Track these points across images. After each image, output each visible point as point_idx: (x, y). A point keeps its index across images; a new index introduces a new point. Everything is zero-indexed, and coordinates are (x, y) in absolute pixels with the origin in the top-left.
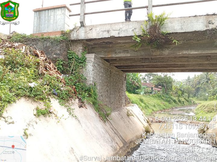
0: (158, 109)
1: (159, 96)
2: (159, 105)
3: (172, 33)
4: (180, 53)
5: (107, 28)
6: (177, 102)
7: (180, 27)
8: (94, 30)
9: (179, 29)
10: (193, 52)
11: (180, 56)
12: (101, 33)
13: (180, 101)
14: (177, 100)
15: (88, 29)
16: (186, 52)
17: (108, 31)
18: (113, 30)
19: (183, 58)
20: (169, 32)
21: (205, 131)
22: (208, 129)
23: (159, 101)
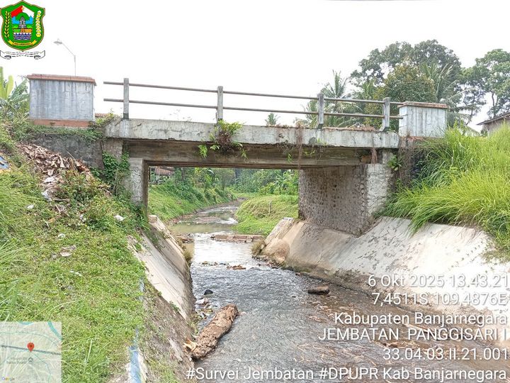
1: (171, 189)
2: (172, 207)
5: (165, 126)
6: (204, 197)
7: (251, 137)
8: (144, 126)
9: (250, 140)
10: (261, 162)
12: (155, 132)
13: (208, 196)
14: (204, 195)
15: (134, 124)
16: (254, 161)
17: (166, 131)
18: (173, 130)
21: (261, 250)
22: (266, 246)
23: (171, 199)
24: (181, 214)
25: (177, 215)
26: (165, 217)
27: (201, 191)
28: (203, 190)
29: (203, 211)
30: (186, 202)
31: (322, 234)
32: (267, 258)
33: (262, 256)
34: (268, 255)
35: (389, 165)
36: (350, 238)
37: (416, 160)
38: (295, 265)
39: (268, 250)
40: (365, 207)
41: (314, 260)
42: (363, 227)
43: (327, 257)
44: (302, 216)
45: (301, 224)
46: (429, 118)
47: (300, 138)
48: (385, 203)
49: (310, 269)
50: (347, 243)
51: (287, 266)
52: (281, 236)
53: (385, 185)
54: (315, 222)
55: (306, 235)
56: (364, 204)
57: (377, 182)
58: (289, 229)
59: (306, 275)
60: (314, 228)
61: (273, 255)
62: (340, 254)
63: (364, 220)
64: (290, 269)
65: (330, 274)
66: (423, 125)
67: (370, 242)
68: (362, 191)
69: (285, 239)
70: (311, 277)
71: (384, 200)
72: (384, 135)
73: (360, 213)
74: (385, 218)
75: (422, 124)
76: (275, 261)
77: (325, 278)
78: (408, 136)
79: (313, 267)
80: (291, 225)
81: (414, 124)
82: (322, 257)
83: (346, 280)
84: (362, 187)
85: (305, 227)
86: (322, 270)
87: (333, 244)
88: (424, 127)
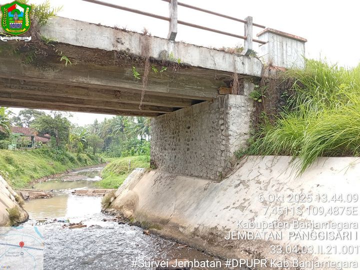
0: (41, 174)
1: (45, 152)
2: (43, 168)
3: (61, 43)
4: (73, 79)
6: (76, 160)
7: (74, 36)
9: (72, 39)
10: (95, 82)
11: (75, 84)
13: (80, 159)
14: (76, 158)
16: (84, 80)
19: (80, 89)
20: (55, 40)
21: (110, 203)
22: (115, 198)
23: (44, 160)
24: (53, 174)
25: (48, 174)
26: (35, 175)
27: (74, 155)
28: (76, 154)
29: (74, 171)
30: (58, 164)
31: (175, 181)
32: (115, 212)
33: (111, 210)
34: (117, 208)
35: (251, 97)
36: (208, 184)
37: (281, 91)
38: (143, 220)
39: (117, 203)
40: (226, 146)
41: (167, 212)
42: (224, 169)
43: (182, 208)
44: (153, 165)
45: (152, 172)
46: (289, 49)
47: (146, 48)
48: (247, 141)
49: (161, 225)
50: (205, 189)
51: (135, 221)
52: (131, 187)
53: (247, 119)
54: (167, 170)
55: (157, 184)
56: (224, 142)
57: (239, 116)
58: (139, 178)
59: (156, 234)
60: (166, 175)
61: (121, 207)
62: (198, 204)
63: (225, 161)
64: (138, 224)
65: (187, 232)
66: (285, 55)
67: (236, 186)
68: (222, 127)
69: (135, 189)
70: (162, 237)
71: (247, 137)
72: (246, 60)
73: (219, 154)
74: (252, 157)
75: (283, 54)
76: (122, 215)
77: (180, 238)
78: (271, 65)
79: (165, 222)
80: (142, 175)
81: (276, 53)
82: (175, 209)
83: (211, 242)
84: (221, 122)
85: (156, 176)
86: (176, 227)
87: (188, 192)
88: (285, 58)
